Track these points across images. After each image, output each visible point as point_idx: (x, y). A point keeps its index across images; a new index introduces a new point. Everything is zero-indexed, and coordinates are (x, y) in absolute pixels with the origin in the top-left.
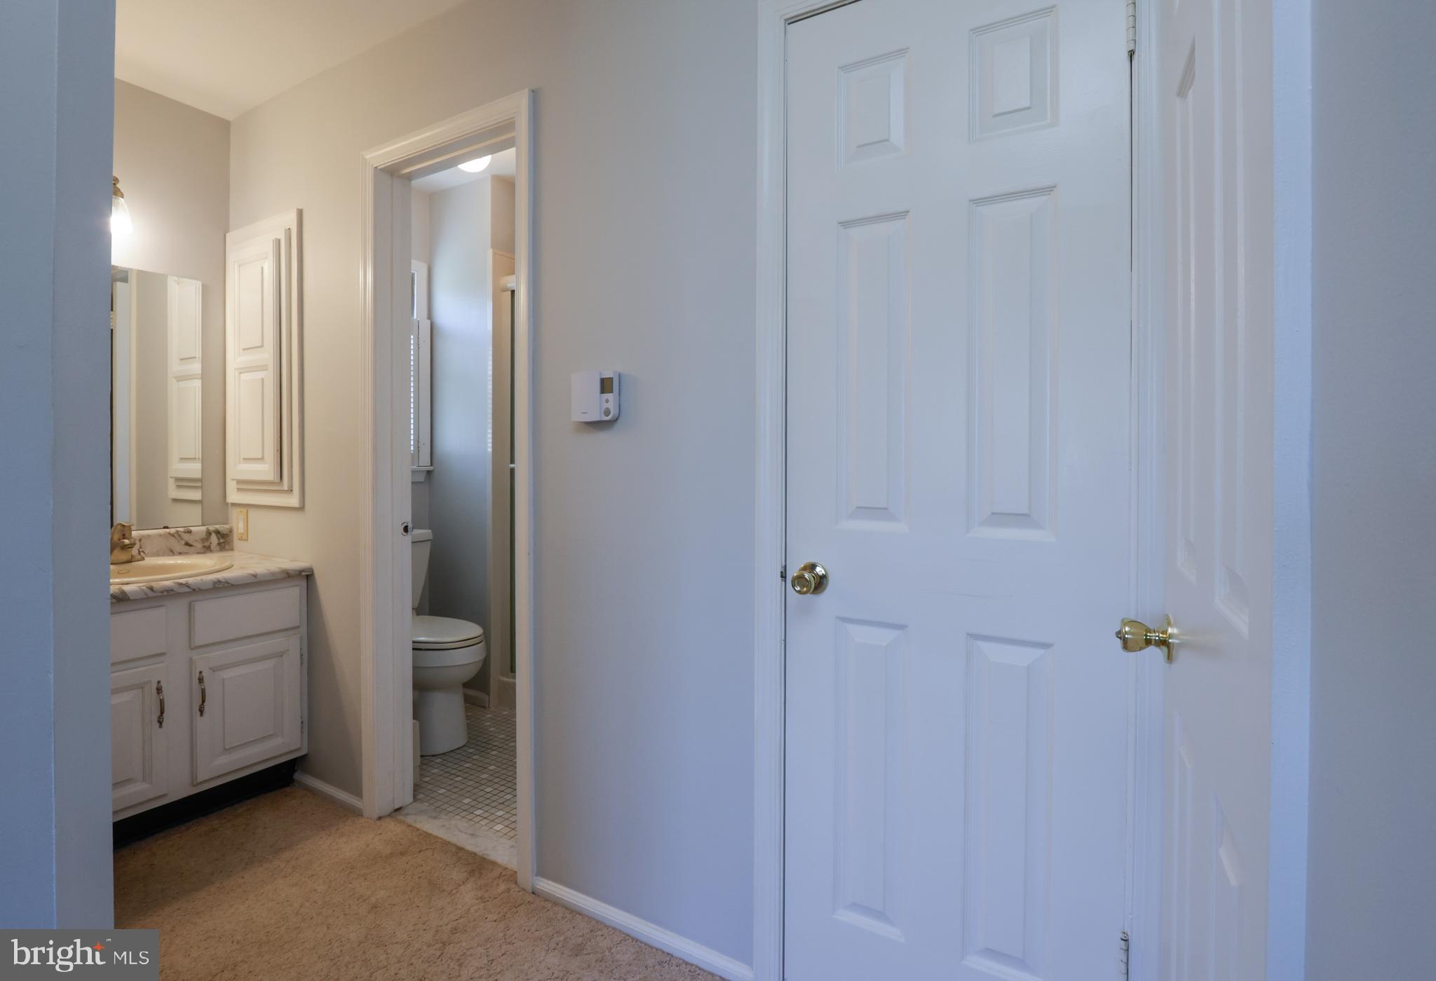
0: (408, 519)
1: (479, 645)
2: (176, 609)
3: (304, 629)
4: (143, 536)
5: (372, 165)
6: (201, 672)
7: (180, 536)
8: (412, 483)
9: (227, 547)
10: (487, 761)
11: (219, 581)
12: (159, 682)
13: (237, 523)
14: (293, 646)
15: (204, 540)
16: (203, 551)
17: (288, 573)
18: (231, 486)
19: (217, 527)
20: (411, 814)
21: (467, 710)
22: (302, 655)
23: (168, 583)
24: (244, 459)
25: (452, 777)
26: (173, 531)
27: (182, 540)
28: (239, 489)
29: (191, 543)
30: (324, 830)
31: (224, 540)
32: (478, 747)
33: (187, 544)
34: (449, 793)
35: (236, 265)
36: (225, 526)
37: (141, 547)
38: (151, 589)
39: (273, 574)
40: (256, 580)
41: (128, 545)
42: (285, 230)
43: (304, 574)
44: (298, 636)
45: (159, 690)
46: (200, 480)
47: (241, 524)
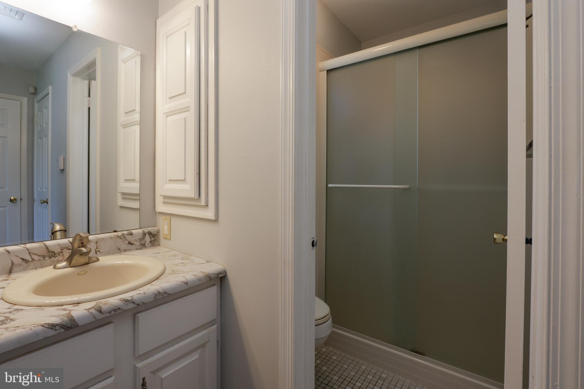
0: (314, 234)
3: (219, 320)
6: (143, 378)
7: (125, 238)
9: (156, 243)
13: (163, 227)
15: (141, 240)
16: (140, 247)
17: (209, 277)
18: (159, 200)
19: (150, 229)
22: (218, 341)
23: (114, 301)
24: (170, 180)
26: (120, 234)
27: (126, 240)
28: (164, 203)
29: (132, 242)
31: (152, 239)
33: (130, 243)
36: (154, 228)
37: (97, 248)
38: (100, 311)
39: (200, 280)
41: (86, 253)
43: (219, 276)
44: (215, 326)
46: (139, 195)
47: (166, 228)
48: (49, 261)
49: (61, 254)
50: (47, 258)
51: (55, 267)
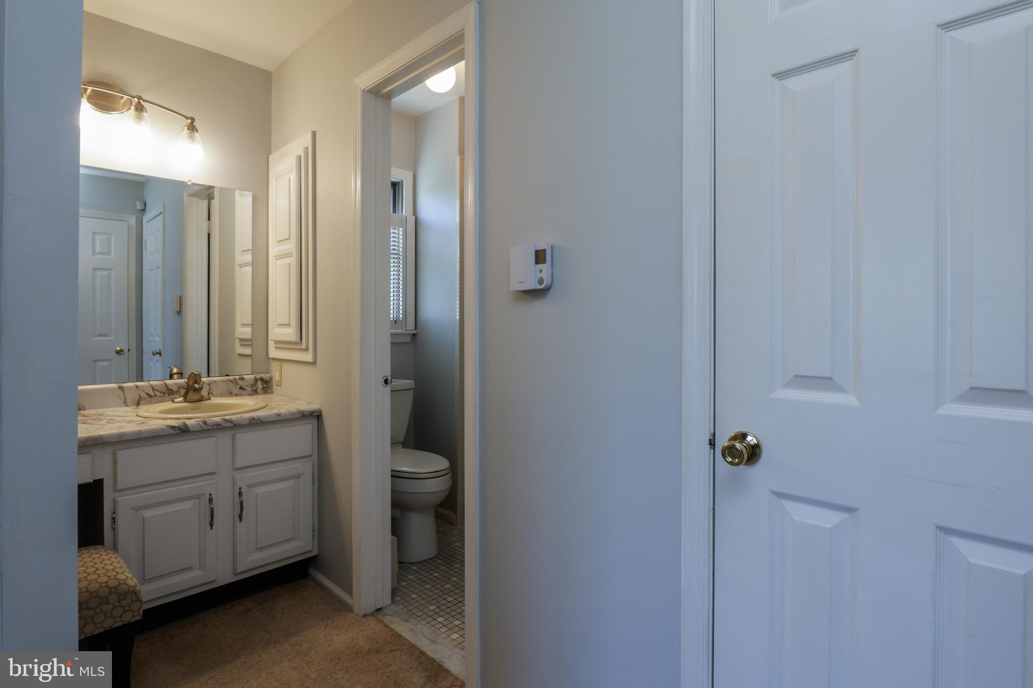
0: (388, 373)
1: (446, 476)
2: (224, 438)
3: (315, 457)
4: (211, 382)
5: (361, 88)
6: (240, 488)
7: (236, 381)
8: (391, 343)
9: (269, 391)
10: (451, 572)
11: (253, 419)
12: (210, 495)
13: (275, 373)
14: (306, 469)
15: (252, 386)
16: (252, 393)
17: (303, 413)
18: (271, 345)
19: (262, 375)
20: (388, 615)
21: (438, 526)
22: (313, 477)
23: (217, 419)
24: (278, 325)
25: (423, 584)
26: (231, 378)
27: (238, 384)
28: (276, 348)
29: (244, 387)
30: (323, 621)
31: (265, 385)
32: (445, 559)
33: (241, 388)
34: (420, 598)
35: (274, 178)
36: (267, 375)
37: (210, 390)
38: (205, 423)
39: (292, 414)
40: (280, 418)
41: (197, 388)
42: (304, 148)
43: (315, 414)
44: (312, 462)
45: (211, 500)
46: (251, 340)
47: (277, 374)
48: (168, 398)
49: (178, 393)
50: (166, 395)
51: (173, 401)
